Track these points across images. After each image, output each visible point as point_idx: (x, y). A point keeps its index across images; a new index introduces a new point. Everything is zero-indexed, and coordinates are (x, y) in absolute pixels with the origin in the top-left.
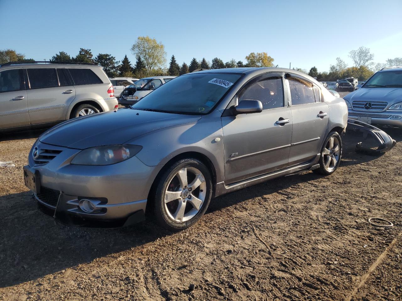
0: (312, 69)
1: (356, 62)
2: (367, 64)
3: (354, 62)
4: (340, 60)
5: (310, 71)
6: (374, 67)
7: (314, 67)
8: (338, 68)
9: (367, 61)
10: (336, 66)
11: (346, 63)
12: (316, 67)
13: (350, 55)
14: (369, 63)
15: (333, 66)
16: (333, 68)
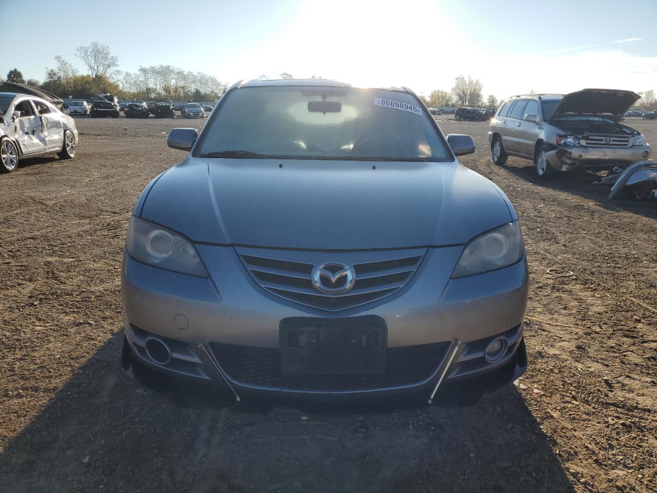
0: (11, 72)
1: (91, 68)
2: (109, 71)
3: (87, 67)
4: (64, 61)
5: (8, 76)
6: (121, 77)
7: (15, 70)
8: (62, 74)
9: (109, 66)
10: (56, 71)
11: (75, 67)
12: (19, 70)
13: (78, 53)
14: (112, 71)
15: (52, 71)
16: (51, 74)
